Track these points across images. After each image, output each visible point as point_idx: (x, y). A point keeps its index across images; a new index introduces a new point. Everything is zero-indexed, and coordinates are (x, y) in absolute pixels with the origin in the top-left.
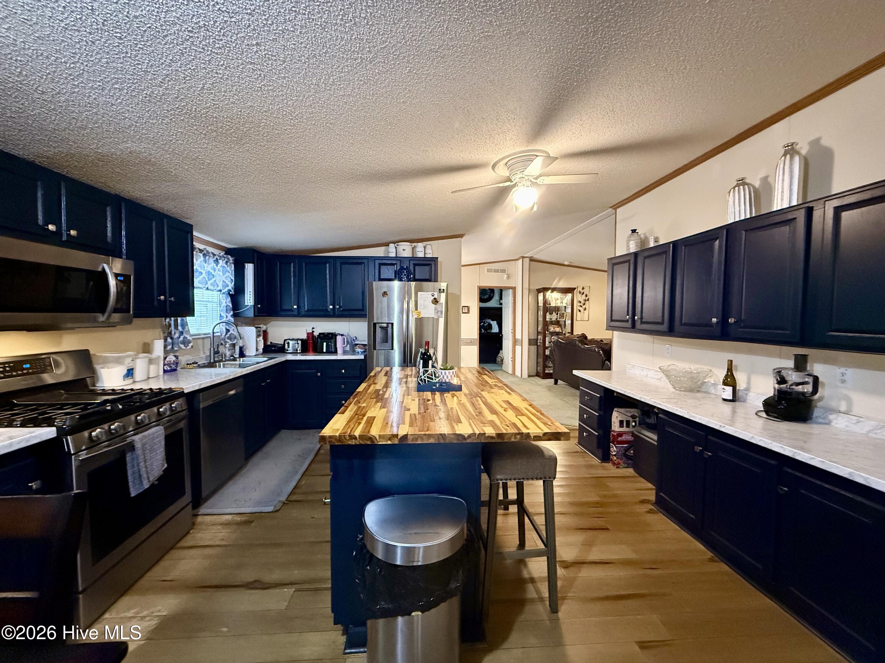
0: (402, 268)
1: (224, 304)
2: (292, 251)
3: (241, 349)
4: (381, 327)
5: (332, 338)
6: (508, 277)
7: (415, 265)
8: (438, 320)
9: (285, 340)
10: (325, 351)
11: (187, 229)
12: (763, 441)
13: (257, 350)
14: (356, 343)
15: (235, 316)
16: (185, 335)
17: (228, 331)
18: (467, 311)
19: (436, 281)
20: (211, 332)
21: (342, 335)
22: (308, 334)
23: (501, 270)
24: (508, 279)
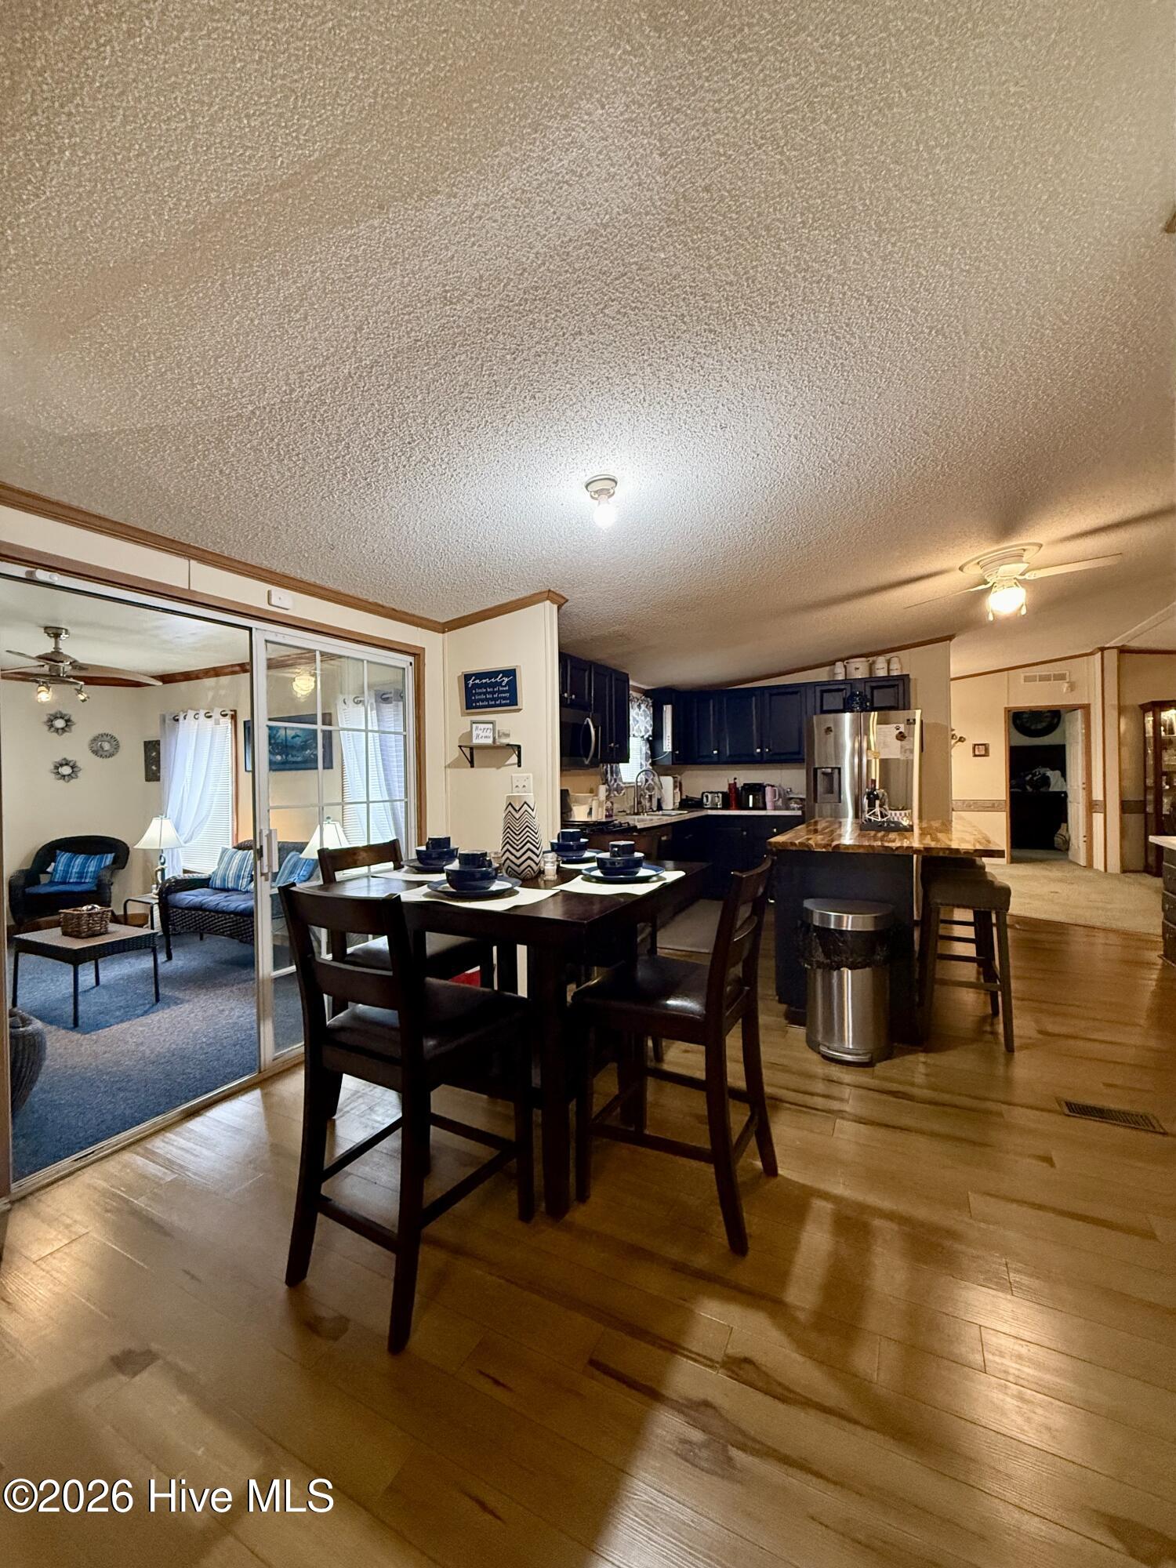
0: (853, 695)
1: (644, 751)
2: (710, 686)
3: (659, 801)
4: (824, 773)
5: (759, 790)
6: (1072, 687)
7: (873, 688)
9: (703, 793)
10: (751, 805)
11: (624, 679)
13: (674, 803)
14: (791, 796)
15: (652, 764)
16: (618, 782)
17: (647, 781)
18: (983, 753)
19: (906, 708)
20: (634, 781)
21: (773, 786)
22: (730, 785)
23: (1054, 675)
24: (1072, 690)
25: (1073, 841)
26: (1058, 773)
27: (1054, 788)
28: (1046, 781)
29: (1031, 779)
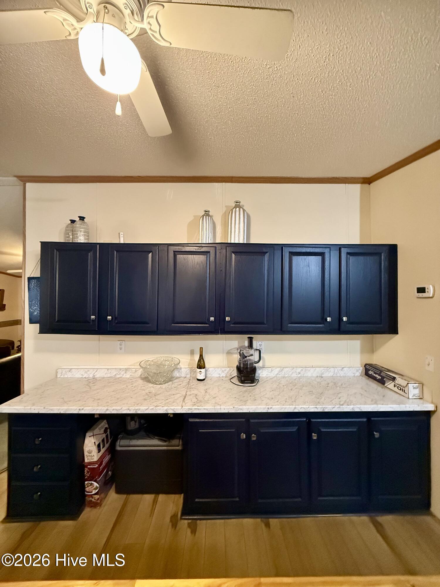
12: (303, 408)
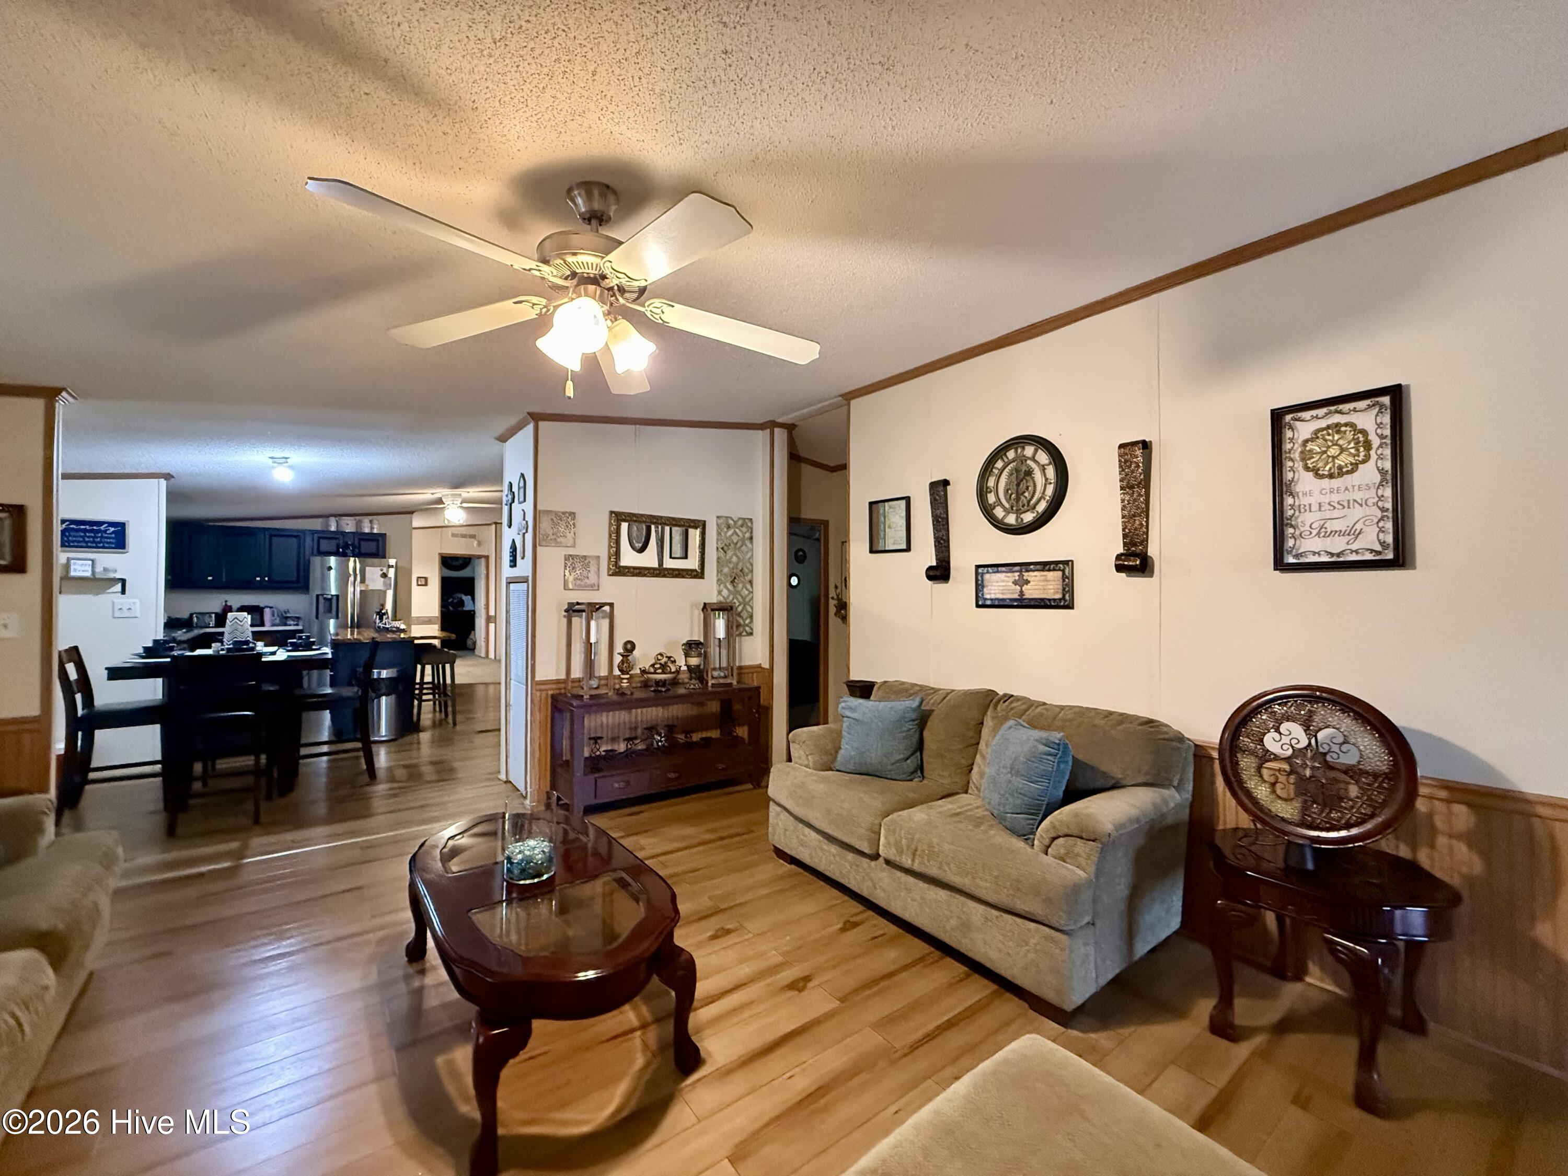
0: (346, 544)
4: (325, 599)
5: (257, 611)
6: (479, 544)
7: (360, 540)
8: (385, 592)
9: (192, 614)
14: (290, 616)
18: (424, 583)
19: (384, 557)
21: (271, 608)
23: (470, 535)
24: (478, 546)
25: (478, 642)
26: (469, 597)
27: (467, 608)
28: (462, 603)
29: (452, 602)
